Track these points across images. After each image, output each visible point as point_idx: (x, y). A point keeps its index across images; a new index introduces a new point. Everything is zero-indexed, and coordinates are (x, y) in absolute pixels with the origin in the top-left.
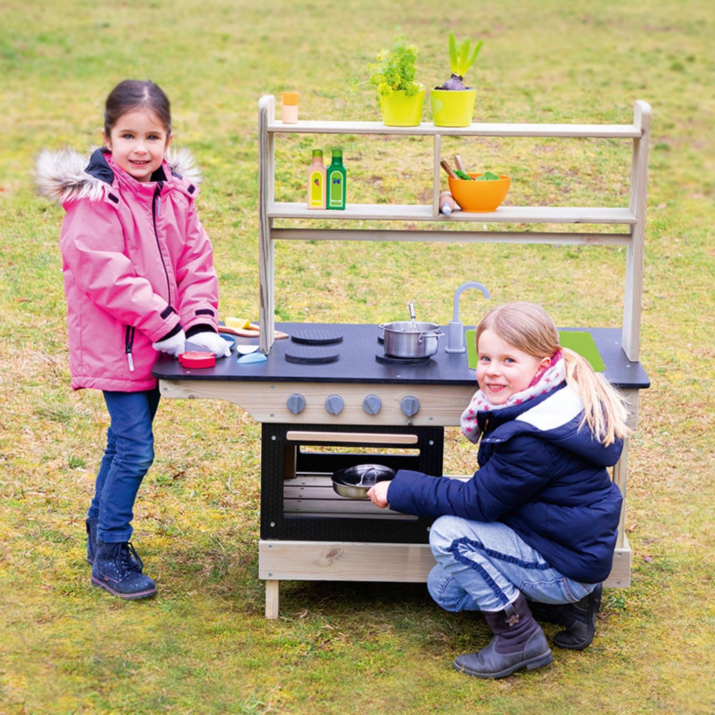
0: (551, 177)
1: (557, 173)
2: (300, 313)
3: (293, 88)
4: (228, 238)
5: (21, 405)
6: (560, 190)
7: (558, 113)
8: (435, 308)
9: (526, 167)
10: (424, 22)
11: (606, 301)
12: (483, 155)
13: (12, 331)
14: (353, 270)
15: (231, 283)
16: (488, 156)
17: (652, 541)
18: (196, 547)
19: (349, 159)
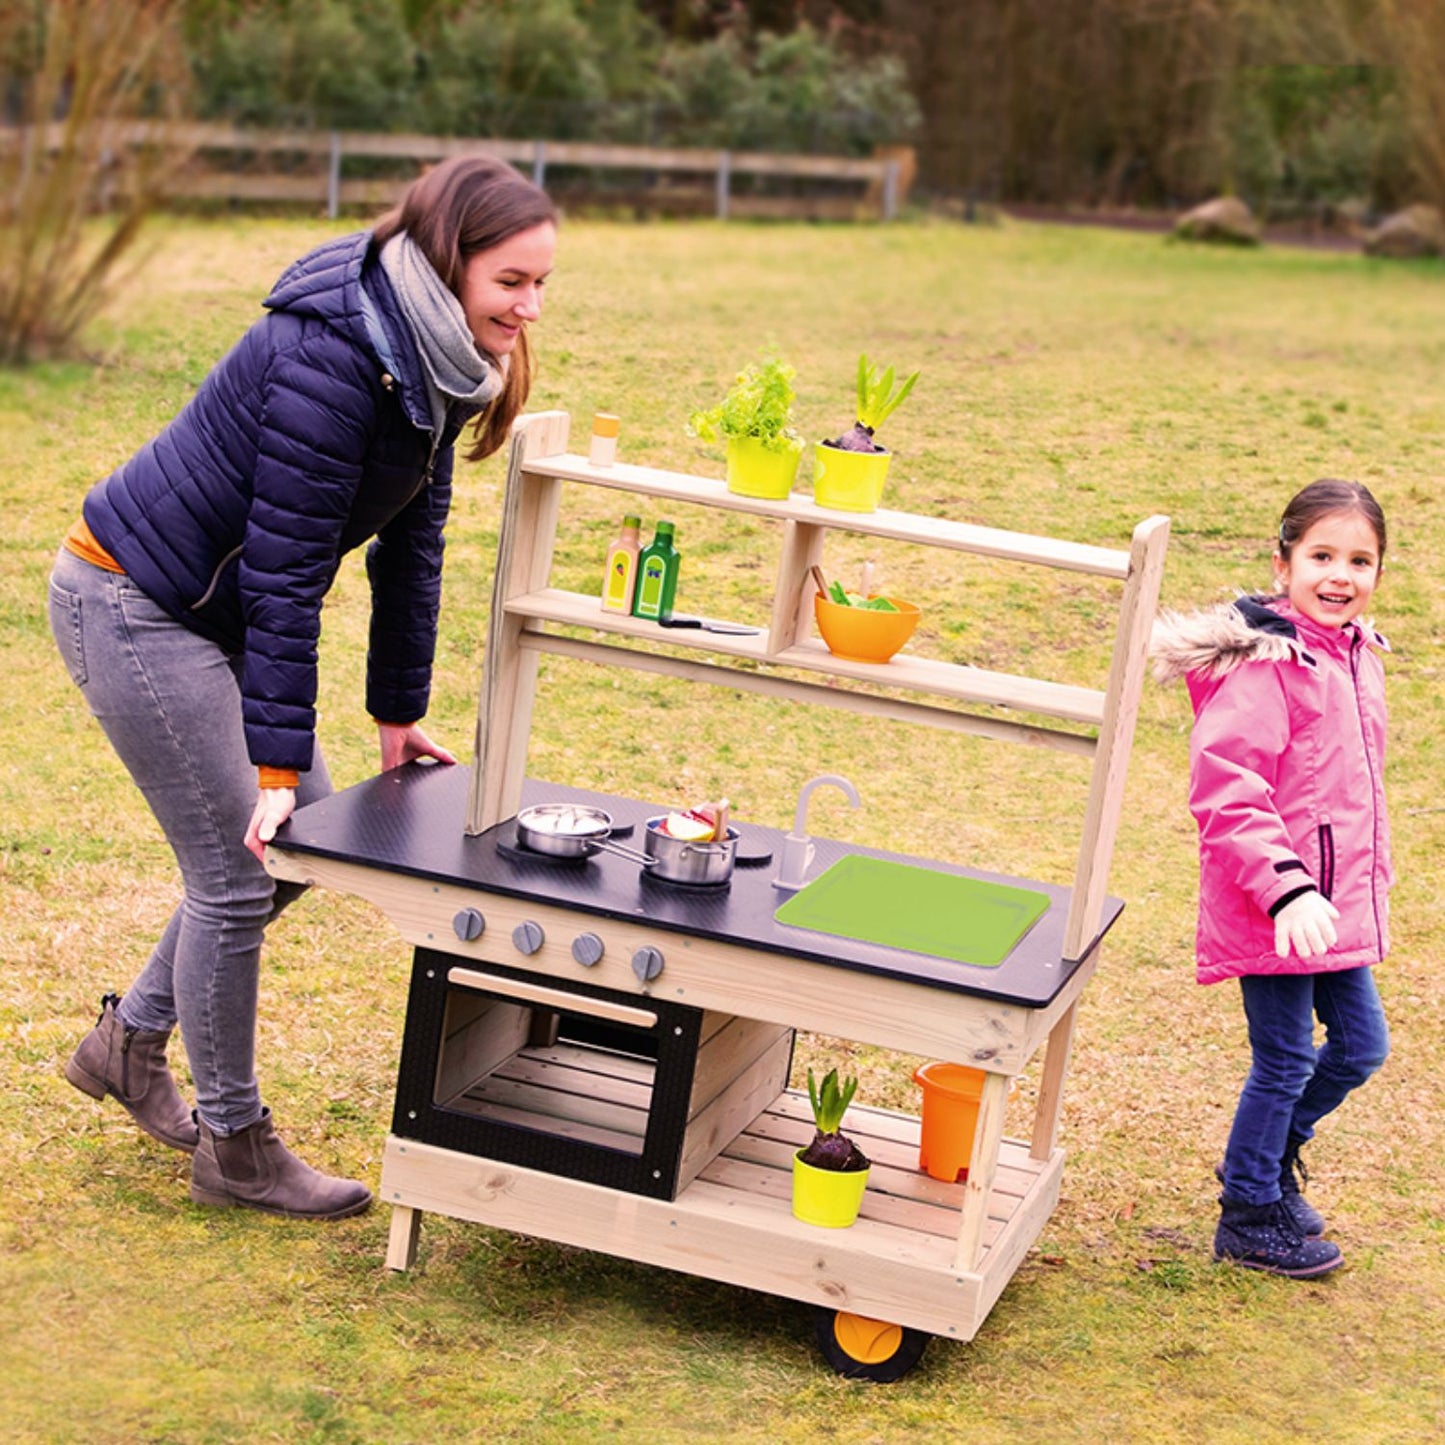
0: (1076, 603)
1: (1086, 596)
5: (128, 974)
6: (1089, 624)
7: (1103, 494)
8: (851, 823)
9: (1034, 585)
10: (902, 335)
11: (1146, 816)
12: (964, 563)
13: (133, 848)
14: (724, 754)
16: (974, 565)
17: (1160, 1235)
18: (378, 1227)
19: (738, 566)
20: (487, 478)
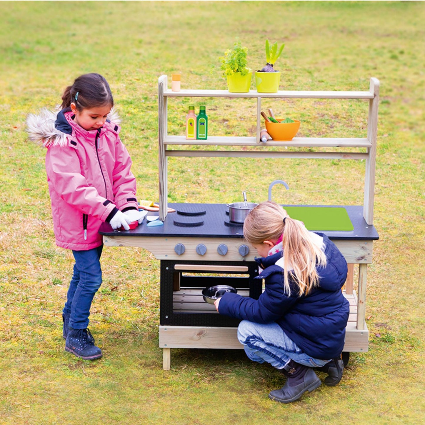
0: (323, 119)
1: (326, 117)
5: (26, 249)
6: (328, 126)
7: (327, 83)
9: (309, 114)
10: (252, 32)
11: (354, 189)
12: (285, 107)
13: (21, 207)
14: (212, 172)
16: (288, 108)
17: (381, 325)
18: (124, 329)
19: (210, 110)
20: (122, 82)
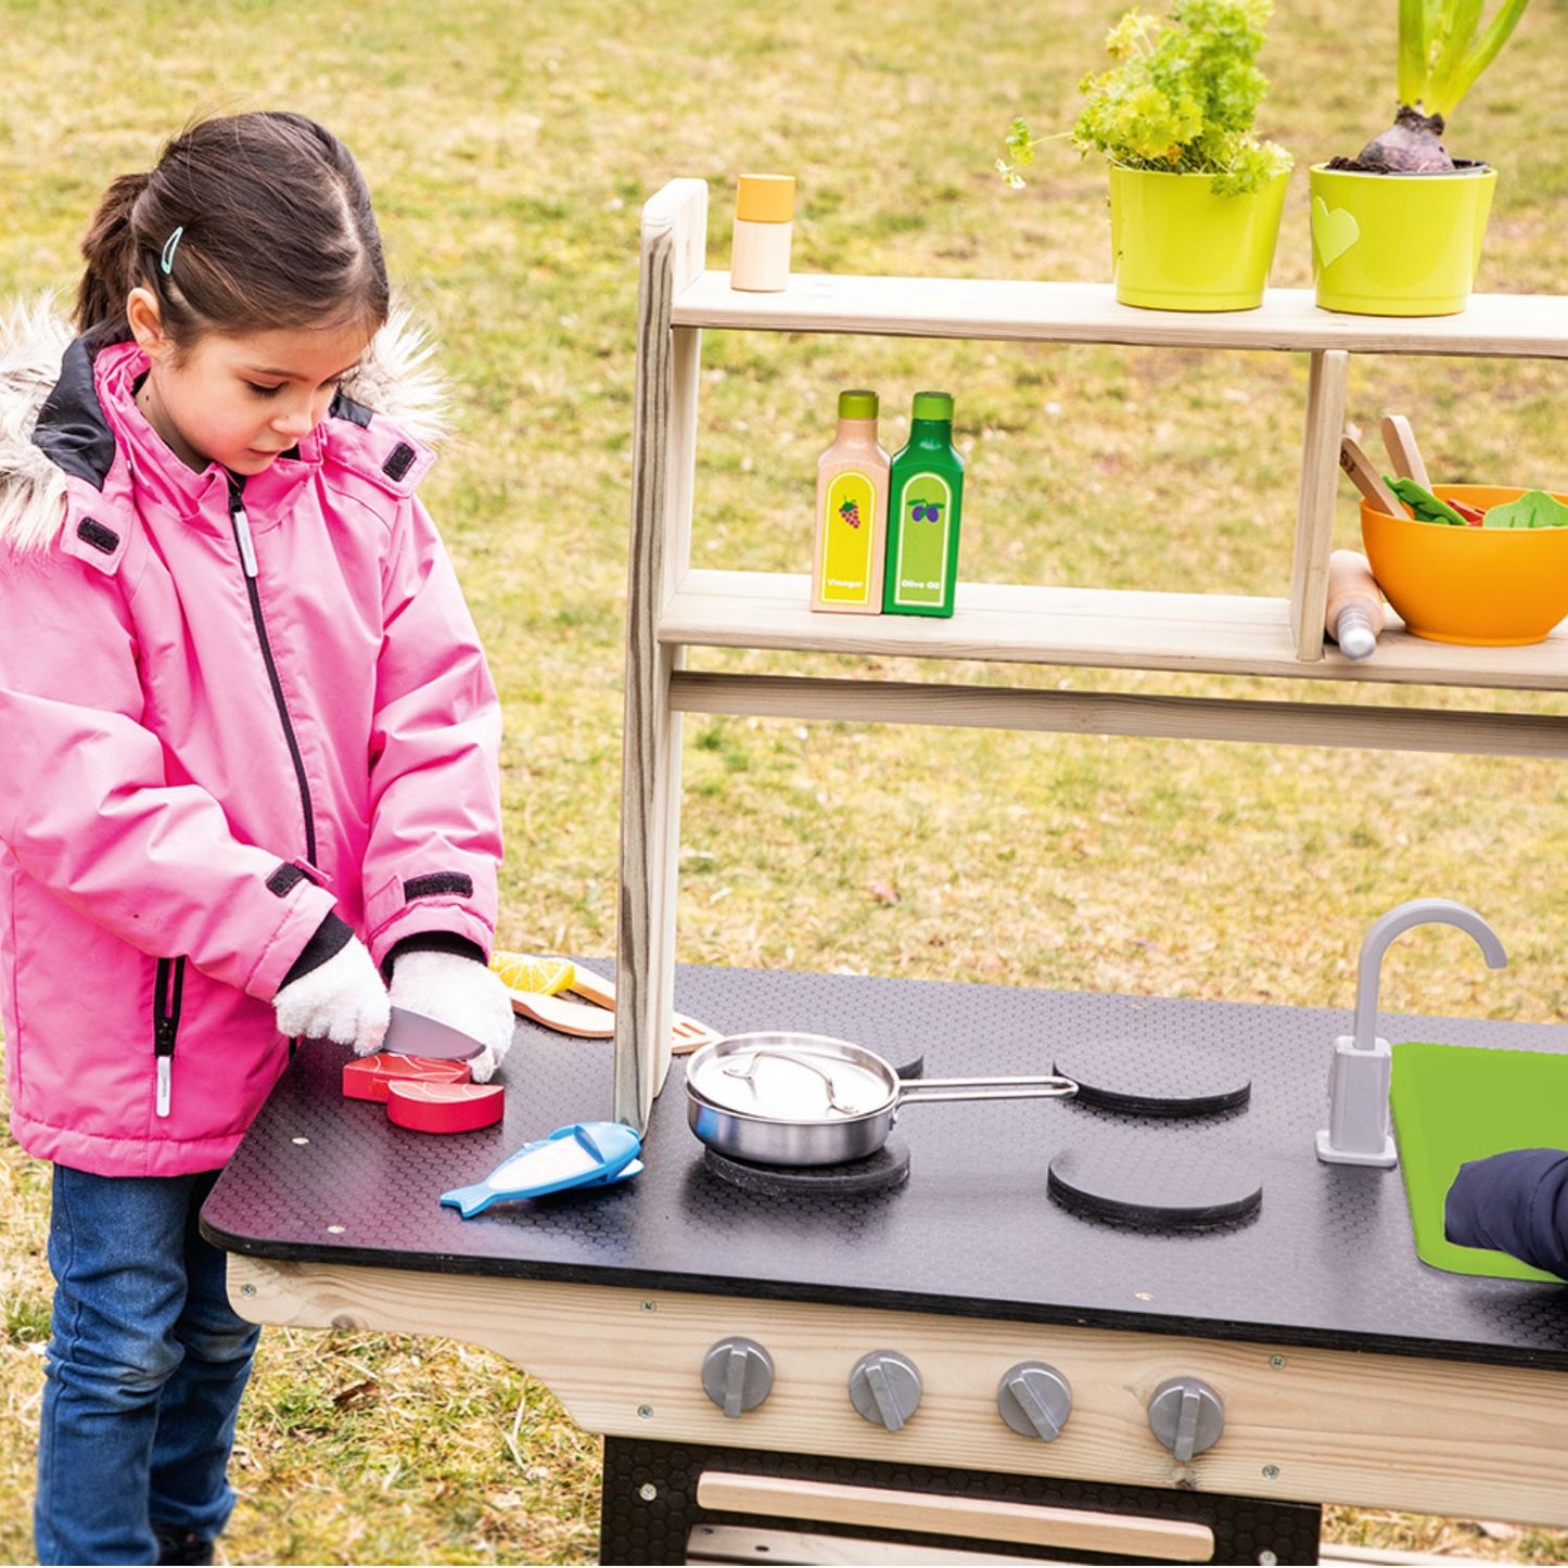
2: (779, 749)
3: (797, 45)
4: (591, 485)
15: (588, 635)
